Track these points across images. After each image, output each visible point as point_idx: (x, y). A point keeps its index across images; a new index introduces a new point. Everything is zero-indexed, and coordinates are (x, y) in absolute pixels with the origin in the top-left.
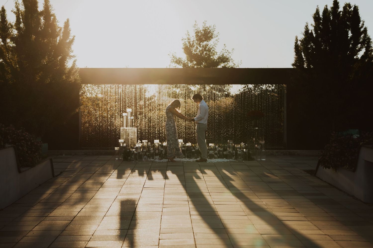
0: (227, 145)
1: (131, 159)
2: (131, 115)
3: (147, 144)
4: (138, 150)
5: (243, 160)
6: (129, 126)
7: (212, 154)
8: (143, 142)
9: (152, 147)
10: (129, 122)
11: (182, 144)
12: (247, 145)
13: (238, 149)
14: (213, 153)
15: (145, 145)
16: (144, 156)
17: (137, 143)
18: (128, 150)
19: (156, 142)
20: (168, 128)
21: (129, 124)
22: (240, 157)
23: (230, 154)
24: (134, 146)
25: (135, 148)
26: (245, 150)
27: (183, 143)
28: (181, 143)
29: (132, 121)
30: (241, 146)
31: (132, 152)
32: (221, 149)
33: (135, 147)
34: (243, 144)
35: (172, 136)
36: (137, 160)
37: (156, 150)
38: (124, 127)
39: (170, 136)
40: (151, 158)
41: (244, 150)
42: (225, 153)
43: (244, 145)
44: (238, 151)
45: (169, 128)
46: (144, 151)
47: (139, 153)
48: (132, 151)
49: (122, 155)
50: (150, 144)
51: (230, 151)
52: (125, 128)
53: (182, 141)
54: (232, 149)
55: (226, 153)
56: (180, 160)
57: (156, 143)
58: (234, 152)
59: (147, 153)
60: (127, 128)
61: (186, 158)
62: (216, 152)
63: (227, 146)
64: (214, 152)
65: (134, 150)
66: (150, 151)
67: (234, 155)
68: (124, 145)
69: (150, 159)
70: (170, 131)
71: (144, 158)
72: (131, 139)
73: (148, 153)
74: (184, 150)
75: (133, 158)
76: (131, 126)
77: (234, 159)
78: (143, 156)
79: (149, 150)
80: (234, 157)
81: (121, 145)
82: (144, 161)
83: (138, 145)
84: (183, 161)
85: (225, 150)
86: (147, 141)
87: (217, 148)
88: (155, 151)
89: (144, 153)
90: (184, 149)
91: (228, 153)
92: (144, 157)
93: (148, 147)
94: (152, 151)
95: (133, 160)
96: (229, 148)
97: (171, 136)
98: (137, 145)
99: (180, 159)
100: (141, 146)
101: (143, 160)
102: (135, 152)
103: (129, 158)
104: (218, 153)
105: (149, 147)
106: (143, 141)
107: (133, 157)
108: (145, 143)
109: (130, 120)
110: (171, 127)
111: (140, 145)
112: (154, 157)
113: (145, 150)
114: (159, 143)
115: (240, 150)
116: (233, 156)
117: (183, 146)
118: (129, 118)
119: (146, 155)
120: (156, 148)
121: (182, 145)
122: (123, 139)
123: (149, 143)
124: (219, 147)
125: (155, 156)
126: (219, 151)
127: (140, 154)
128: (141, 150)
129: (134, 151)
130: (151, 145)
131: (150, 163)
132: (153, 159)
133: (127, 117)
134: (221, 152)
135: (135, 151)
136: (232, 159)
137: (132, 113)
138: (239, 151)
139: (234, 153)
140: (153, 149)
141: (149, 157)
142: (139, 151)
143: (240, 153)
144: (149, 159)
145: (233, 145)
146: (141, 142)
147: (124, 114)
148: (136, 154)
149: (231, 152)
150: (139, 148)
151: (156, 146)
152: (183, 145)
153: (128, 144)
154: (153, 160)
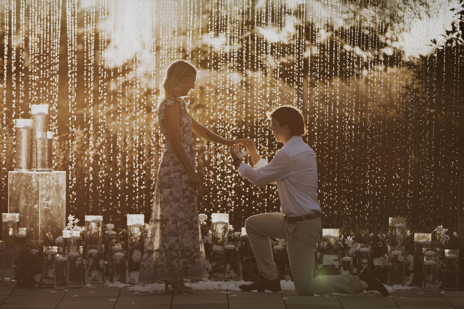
0: (385, 235)
1: (45, 280)
2: (47, 128)
3: (100, 229)
4: (69, 251)
5: (442, 288)
6: (39, 164)
7: (334, 266)
8: (89, 223)
9: (121, 240)
10: (39, 152)
11: (225, 229)
12: (455, 234)
13: (424, 249)
14: (337, 264)
15: (94, 231)
16: (90, 271)
17: (66, 225)
18: (34, 251)
19: (135, 223)
20: (169, 175)
21: (39, 157)
22: (431, 277)
23: (397, 267)
24: (55, 237)
25: (58, 245)
26: (449, 253)
27: (231, 227)
28: (223, 226)
29: (50, 149)
30: (433, 238)
31: (49, 257)
32: (364, 249)
33: (59, 239)
34: (441, 230)
35: (178, 204)
36: (65, 284)
37: (133, 250)
38: (20, 168)
39: (172, 203)
40: (115, 279)
41: (447, 251)
42: (377, 262)
43: (446, 233)
44: (423, 255)
45: (172, 175)
46: (91, 255)
47: (73, 260)
48: (46, 255)
49: (14, 266)
50: (113, 230)
51: (396, 256)
52: (24, 171)
53: (227, 221)
54: (404, 247)
55: (381, 264)
56: (218, 288)
57: (134, 226)
58: (411, 258)
59: (102, 262)
60: (34, 173)
61: (240, 280)
62: (347, 258)
63: (387, 237)
64: (339, 260)
65: (55, 249)
66: (112, 255)
67: (411, 268)
68: (20, 233)
69: (112, 281)
70: (174, 188)
71: (91, 278)
72: (46, 212)
73: (106, 262)
74: (234, 250)
75: (50, 278)
76: (47, 163)
77: (409, 283)
78: (87, 272)
79: (108, 252)
80: (412, 275)
81: (11, 233)
82: (92, 289)
83: (69, 232)
84: (227, 290)
85: (379, 251)
86: (100, 218)
87: (350, 245)
88: (131, 254)
89: (91, 260)
90: (232, 246)
91: (390, 264)
92: (90, 275)
93: (107, 240)
94: (120, 254)
95: (51, 287)
96: (394, 244)
97: (176, 205)
98: (66, 234)
99: (218, 282)
100: (79, 236)
101: (89, 285)
102: (58, 255)
103: (38, 277)
104: (354, 262)
105: (110, 239)
106: (88, 218)
107: (51, 273)
108: (94, 225)
109: (43, 144)
110: (178, 174)
111: (77, 232)
112: (127, 274)
113: (94, 251)
114: (144, 227)
115: (431, 252)
116: (408, 273)
117: (229, 238)
118: (39, 135)
119: (96, 266)
120: (133, 244)
121: (225, 232)
122: (17, 211)
123: (111, 226)
124: (357, 240)
125: (130, 272)
126: (359, 255)
127: (78, 263)
128: (81, 250)
129: (54, 255)
130: (114, 233)
131: (112, 297)
132: (123, 281)
133: (31, 132)
134: (365, 261)
135: (58, 253)
136: (403, 285)
137: (48, 119)
138: (429, 257)
139: (409, 263)
140: (125, 247)
141: (108, 275)
142: (73, 253)
143: (431, 262)
144: (108, 281)
145: (408, 233)
146: (82, 223)
147: (21, 123)
148: (64, 263)
149: (401, 258)
150: (72, 241)
151: (132, 235)
152: (230, 232)
153: (36, 230)
154: (122, 285)
